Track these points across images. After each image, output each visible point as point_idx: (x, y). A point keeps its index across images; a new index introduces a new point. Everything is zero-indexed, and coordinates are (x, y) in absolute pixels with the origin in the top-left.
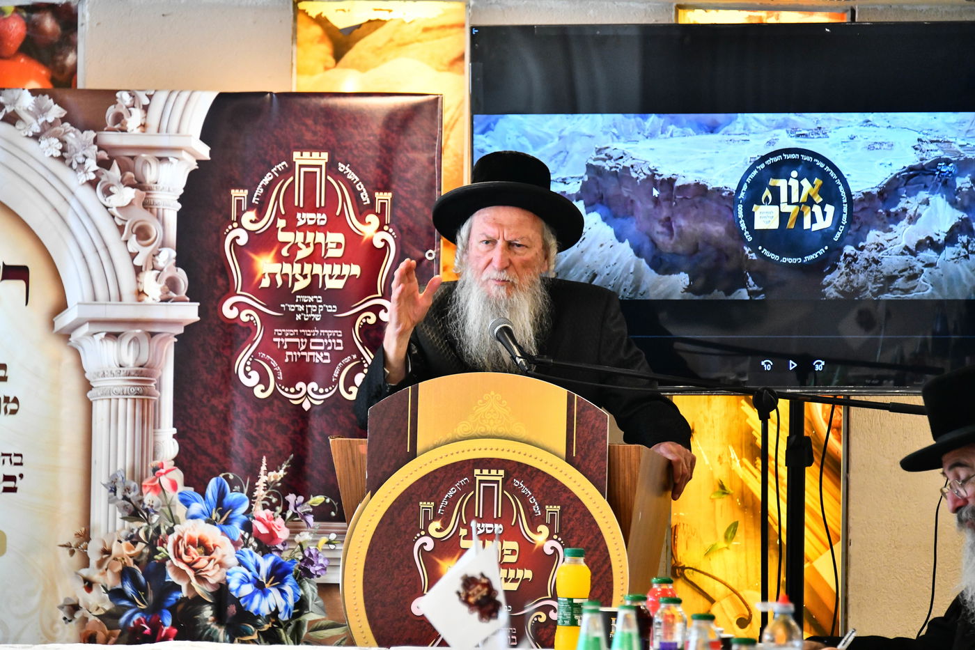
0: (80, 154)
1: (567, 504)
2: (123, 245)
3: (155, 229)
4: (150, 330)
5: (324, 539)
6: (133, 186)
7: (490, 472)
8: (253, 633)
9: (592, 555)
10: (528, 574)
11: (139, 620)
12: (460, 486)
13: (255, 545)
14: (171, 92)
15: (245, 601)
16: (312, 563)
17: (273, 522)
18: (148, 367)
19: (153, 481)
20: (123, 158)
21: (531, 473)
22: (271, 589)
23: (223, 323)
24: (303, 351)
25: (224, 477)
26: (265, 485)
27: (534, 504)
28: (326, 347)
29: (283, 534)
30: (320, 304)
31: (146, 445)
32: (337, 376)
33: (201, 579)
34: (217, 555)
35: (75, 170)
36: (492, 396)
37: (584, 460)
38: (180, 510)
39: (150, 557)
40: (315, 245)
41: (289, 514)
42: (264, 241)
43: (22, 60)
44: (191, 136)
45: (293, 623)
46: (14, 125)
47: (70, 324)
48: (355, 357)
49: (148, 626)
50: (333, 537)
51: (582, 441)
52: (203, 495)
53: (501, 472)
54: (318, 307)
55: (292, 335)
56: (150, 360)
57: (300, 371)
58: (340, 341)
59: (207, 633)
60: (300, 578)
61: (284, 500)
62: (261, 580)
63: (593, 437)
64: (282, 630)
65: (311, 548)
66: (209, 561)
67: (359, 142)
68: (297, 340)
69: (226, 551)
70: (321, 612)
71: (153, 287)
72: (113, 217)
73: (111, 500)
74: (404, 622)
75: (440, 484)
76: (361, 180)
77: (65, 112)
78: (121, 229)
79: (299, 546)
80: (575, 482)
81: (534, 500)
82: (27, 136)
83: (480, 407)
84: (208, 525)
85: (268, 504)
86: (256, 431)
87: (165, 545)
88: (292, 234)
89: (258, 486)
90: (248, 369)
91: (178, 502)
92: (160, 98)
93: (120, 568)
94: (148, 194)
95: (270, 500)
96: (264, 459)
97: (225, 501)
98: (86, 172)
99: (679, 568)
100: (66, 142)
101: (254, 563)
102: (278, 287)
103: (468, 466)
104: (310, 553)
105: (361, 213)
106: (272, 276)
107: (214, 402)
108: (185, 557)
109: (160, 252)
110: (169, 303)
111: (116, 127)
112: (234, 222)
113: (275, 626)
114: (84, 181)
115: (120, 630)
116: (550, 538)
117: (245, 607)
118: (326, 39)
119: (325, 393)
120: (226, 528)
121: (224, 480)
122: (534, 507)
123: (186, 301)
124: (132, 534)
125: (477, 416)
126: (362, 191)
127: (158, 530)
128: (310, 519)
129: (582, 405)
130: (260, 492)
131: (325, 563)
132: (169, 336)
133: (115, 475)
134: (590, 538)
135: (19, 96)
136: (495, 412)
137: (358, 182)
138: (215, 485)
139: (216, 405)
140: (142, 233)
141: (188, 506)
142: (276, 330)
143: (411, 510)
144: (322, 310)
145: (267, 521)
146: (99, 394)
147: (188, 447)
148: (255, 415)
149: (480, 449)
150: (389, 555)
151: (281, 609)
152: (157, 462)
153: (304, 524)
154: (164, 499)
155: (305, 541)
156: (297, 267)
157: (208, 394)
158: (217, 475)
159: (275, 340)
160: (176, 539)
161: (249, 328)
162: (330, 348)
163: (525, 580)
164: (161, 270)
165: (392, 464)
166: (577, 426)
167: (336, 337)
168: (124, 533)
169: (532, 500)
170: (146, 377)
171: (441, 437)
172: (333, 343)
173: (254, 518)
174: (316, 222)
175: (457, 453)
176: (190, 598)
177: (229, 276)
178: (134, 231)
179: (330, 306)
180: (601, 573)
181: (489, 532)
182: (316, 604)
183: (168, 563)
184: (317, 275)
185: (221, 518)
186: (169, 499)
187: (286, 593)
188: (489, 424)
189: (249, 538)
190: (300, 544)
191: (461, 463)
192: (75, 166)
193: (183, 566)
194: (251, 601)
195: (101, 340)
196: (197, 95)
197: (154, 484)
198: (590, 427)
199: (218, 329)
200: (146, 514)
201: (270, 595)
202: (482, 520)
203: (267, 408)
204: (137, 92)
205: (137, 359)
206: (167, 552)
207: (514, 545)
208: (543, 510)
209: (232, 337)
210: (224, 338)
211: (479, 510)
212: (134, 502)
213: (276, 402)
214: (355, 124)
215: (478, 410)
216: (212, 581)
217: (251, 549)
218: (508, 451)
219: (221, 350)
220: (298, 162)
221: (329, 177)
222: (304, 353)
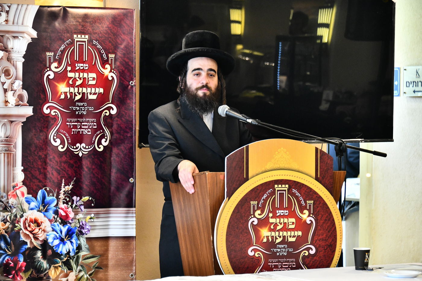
1: (316, 200)
3: (12, 71)
4: (10, 119)
5: (89, 217)
6: (3, 50)
7: (282, 186)
8: (60, 262)
9: (327, 223)
10: (300, 233)
11: (8, 260)
12: (269, 193)
13: (60, 221)
14: (18, 5)
15: (56, 248)
16: (83, 228)
17: (67, 210)
18: (10, 138)
19: (13, 192)
21: (300, 186)
22: (67, 241)
23: (43, 116)
24: (79, 128)
25: (45, 189)
26: (64, 192)
27: (302, 200)
28: (89, 127)
29: (72, 215)
30: (86, 106)
31: (10, 176)
32: (94, 140)
33: (36, 238)
34: (42, 227)
36: (282, 150)
37: (323, 178)
38: (26, 206)
39: (12, 229)
40: (83, 78)
41: (74, 206)
42: (61, 77)
44: (28, 26)
45: (76, 257)
48: (101, 131)
49: (12, 262)
50: (92, 215)
51: (322, 170)
52: (36, 198)
53: (287, 186)
54: (85, 108)
55: (74, 121)
56: (11, 134)
57: (77, 138)
58: (95, 124)
59: (39, 264)
60: (78, 236)
61: (72, 199)
62: (63, 237)
63: (327, 168)
64: (71, 260)
65: (83, 221)
66: (39, 229)
67: (102, 30)
68: (77, 124)
69: (46, 225)
70: (87, 250)
71: (12, 99)
74: (245, 259)
75: (260, 192)
76: (103, 48)
79: (78, 221)
80: (319, 189)
81: (302, 198)
83: (277, 155)
84: (38, 212)
85: (65, 201)
86: (59, 167)
87: (19, 223)
88: (74, 74)
89: (61, 193)
90: (55, 137)
91: (25, 202)
92: (14, 7)
94: (9, 54)
95: (66, 200)
96: (63, 180)
97: (46, 200)
101: (59, 230)
102: (68, 99)
103: (272, 183)
104: (82, 223)
105: (103, 64)
107: (40, 153)
108: (29, 228)
109: (15, 82)
110: (19, 107)
112: (48, 68)
113: (69, 258)
116: (309, 216)
117: (56, 250)
119: (89, 148)
120: (46, 213)
121: (45, 191)
122: (302, 202)
123: (27, 106)
124: (4, 218)
125: (276, 159)
126: (103, 54)
127: (16, 216)
128: (82, 207)
129: (322, 153)
130: (62, 196)
131: (89, 228)
132: (19, 122)
134: (326, 215)
136: (283, 158)
137: (101, 49)
138: (41, 193)
139: (41, 155)
140: (7, 73)
141: (29, 204)
142: (67, 119)
143: (247, 206)
144: (87, 109)
145: (65, 210)
147: (29, 175)
148: (59, 160)
149: (277, 175)
150: (238, 227)
151: (71, 251)
152: (15, 183)
153: (79, 210)
154: (18, 201)
155: (80, 218)
156: (76, 89)
157: (37, 150)
158: (41, 189)
159: (67, 124)
160: (24, 220)
161: (55, 118)
162: (91, 127)
163: (298, 236)
164: (15, 91)
165: (238, 184)
166: (320, 163)
167: (93, 122)
169: (301, 198)
170: (9, 142)
171: (260, 170)
172: (92, 125)
173: (59, 208)
174: (84, 68)
175: (267, 177)
176: (31, 248)
178: (3, 72)
179: (90, 108)
180: (331, 231)
181: (282, 214)
182: (85, 247)
183: (21, 232)
184: (84, 93)
185: (44, 209)
186: (21, 201)
187: (73, 243)
188: (281, 163)
189: (57, 218)
190: (78, 220)
191: (269, 182)
193: (28, 233)
194: (59, 248)
196: (30, 6)
197: (13, 194)
198: (326, 164)
199: (41, 119)
200: (10, 208)
201: (67, 244)
202: (279, 209)
203: (64, 156)
204: (3, 4)
205: (5, 134)
206: (21, 226)
207: (293, 220)
208: (306, 203)
209: (48, 123)
210: (44, 123)
211: (277, 205)
212: (4, 203)
213: (68, 153)
214: (100, 22)
215: (276, 157)
216: (41, 239)
217: (58, 223)
218: (290, 175)
219: (43, 129)
220: (76, 40)
221: (89, 47)
222: (79, 130)
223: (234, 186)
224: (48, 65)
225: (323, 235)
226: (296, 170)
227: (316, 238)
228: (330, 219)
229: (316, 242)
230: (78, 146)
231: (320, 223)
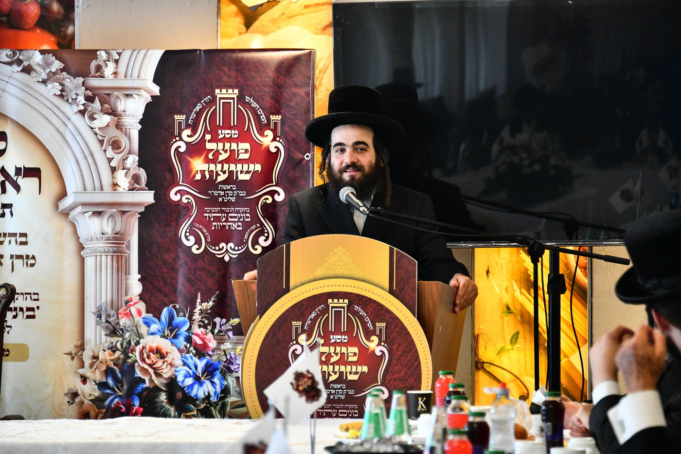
0: (74, 93)
1: (390, 321)
2: (103, 153)
3: (124, 142)
4: (122, 209)
5: (240, 347)
6: (109, 114)
7: (338, 301)
8: (194, 410)
9: (407, 356)
10: (365, 369)
11: (118, 402)
12: (319, 310)
13: (194, 352)
14: (134, 50)
15: (188, 389)
16: (232, 363)
17: (205, 336)
18: (120, 234)
19: (126, 310)
20: (103, 95)
21: (366, 301)
22: (205, 381)
23: (170, 204)
24: (224, 222)
25: (172, 306)
26: (200, 312)
27: (368, 322)
28: (239, 219)
29: (213, 344)
30: (235, 190)
31: (120, 287)
32: (246, 238)
33: (159, 375)
34: (169, 359)
35: (70, 104)
36: (340, 250)
37: (401, 292)
38: (143, 329)
39: (125, 361)
40: (230, 151)
41: (216, 331)
42: (196, 149)
43: (38, 31)
44: (147, 80)
45: (220, 403)
46: (30, 74)
47: (68, 207)
48: (258, 225)
49: (124, 406)
51: (399, 279)
52: (159, 319)
53: (346, 301)
54: (233, 193)
55: (216, 211)
56: (122, 229)
57: (222, 235)
58: (248, 215)
59: (163, 410)
60: (224, 373)
61: (213, 321)
62: (198, 375)
63: (407, 277)
64: (212, 408)
65: (231, 353)
66: (164, 363)
67: (259, 81)
68: (220, 215)
69: (175, 356)
70: (239, 395)
71: (123, 181)
72: (96, 134)
73: (98, 323)
75: (306, 309)
76: (261, 107)
77: (64, 65)
78: (101, 142)
80: (395, 307)
82: (38, 81)
83: (332, 257)
84: (162, 338)
85: (202, 324)
86: (193, 275)
87: (134, 352)
88: (215, 144)
89: (195, 312)
90: (188, 234)
91: (142, 324)
92: (126, 54)
93: (104, 368)
94: (119, 119)
95: (203, 322)
96: (199, 294)
97: (174, 322)
98: (77, 105)
99: (480, 363)
100: (64, 85)
101: (193, 364)
102: (207, 179)
103: (325, 296)
104: (231, 356)
105: (261, 130)
106: (203, 172)
107: (166, 257)
108: (147, 361)
109: (127, 157)
110: (134, 191)
111: (97, 74)
112: (177, 136)
113: (208, 405)
114: (77, 111)
115: (105, 410)
116: (379, 344)
117: (188, 393)
118: (240, 13)
119: (239, 250)
120: (174, 341)
121: (173, 309)
122: (368, 324)
123: (146, 190)
124: (112, 345)
125: (329, 264)
126: (262, 115)
127: (129, 343)
128: (230, 334)
129: (399, 255)
130: (197, 317)
132: (135, 213)
133: (100, 306)
134: (406, 344)
135: (33, 55)
136: (341, 261)
137: (258, 109)
138: (167, 312)
139: (167, 259)
140: (116, 145)
141: (149, 327)
142: (205, 208)
143: (286, 327)
144: (236, 194)
145: (202, 336)
146: (89, 252)
147: (149, 287)
148: (193, 265)
149: (332, 286)
150: (272, 357)
151: (212, 394)
152: (129, 297)
153: (226, 337)
154: (133, 322)
155: (227, 349)
156: (219, 166)
157: (161, 251)
158: (168, 306)
159: (205, 215)
160: (141, 348)
161: (188, 207)
162: (241, 220)
163: (363, 373)
164: (129, 169)
165: (273, 297)
166: (396, 270)
167: (246, 213)
168: (106, 345)
169: (367, 319)
170: (120, 241)
171: (306, 278)
172: (244, 216)
173: (193, 334)
174: (231, 136)
175: (317, 288)
176: (151, 387)
177: (174, 172)
178: (110, 144)
179: (241, 192)
180: (413, 368)
181: (338, 341)
182: (235, 391)
183: (136, 364)
184: (233, 171)
185: (171, 334)
186: (136, 322)
187: (215, 383)
188: (337, 269)
189: (190, 347)
190: (224, 351)
191: (319, 295)
192: (70, 101)
193: (146, 366)
194: (192, 389)
195: (89, 217)
196: (151, 52)
197: (126, 312)
198: (405, 270)
199: (167, 208)
200: (121, 332)
201: (205, 385)
202: (334, 333)
203: (200, 261)
204: (111, 51)
205: (113, 229)
206: (136, 357)
207: (355, 350)
208: (374, 326)
209: (177, 214)
210: (171, 214)
211: (331, 327)
212: (113, 324)
213: (206, 256)
214: (256, 70)
215: (330, 260)
216: (166, 376)
217: (191, 354)
218: (351, 286)
219: (170, 223)
220: (219, 96)
221: (239, 106)
222: (224, 224)
223: (268, 299)
224: (176, 133)
225: (400, 373)
226: (359, 278)
227: (389, 377)
228: (411, 349)
229: (389, 382)
230: (223, 247)
231: (395, 355)
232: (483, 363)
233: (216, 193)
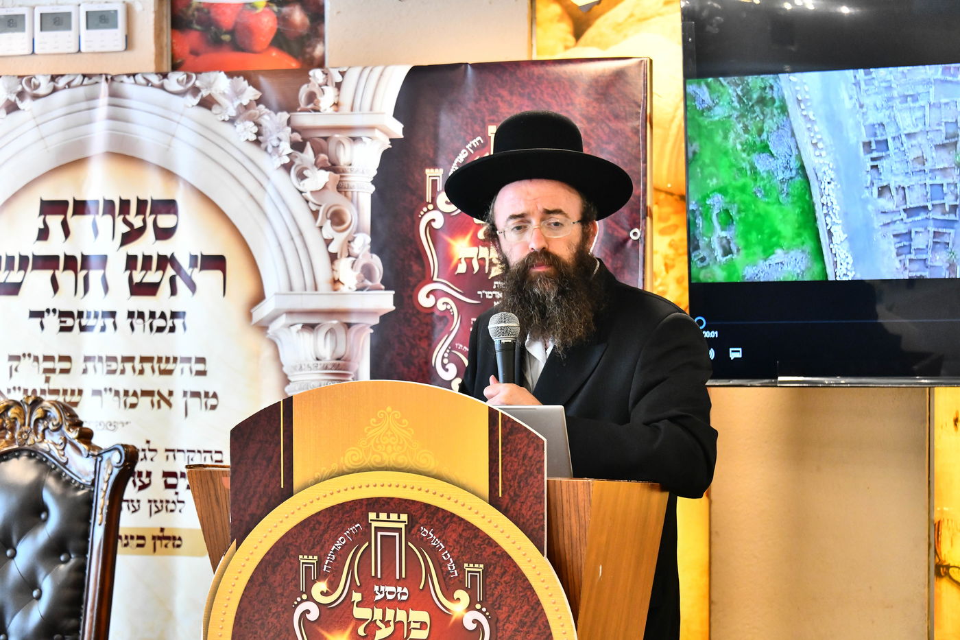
0: (274, 137)
1: (493, 562)
2: (317, 231)
3: (350, 214)
4: (343, 319)
6: (327, 169)
7: (388, 517)
9: (528, 632)
12: (351, 534)
14: (365, 68)
18: (345, 360)
20: (317, 139)
21: (443, 518)
23: (419, 312)
27: (449, 561)
35: (270, 154)
36: (389, 413)
37: (514, 501)
42: (459, 224)
43: (274, 54)
44: (383, 113)
46: (210, 109)
47: (267, 316)
51: (510, 476)
53: (404, 517)
56: (348, 351)
63: (525, 470)
71: (348, 274)
72: (307, 201)
75: (325, 531)
77: (261, 94)
78: (315, 214)
80: (501, 532)
81: (448, 555)
82: (224, 121)
83: (374, 428)
90: (446, 361)
92: (353, 74)
94: (341, 176)
98: (280, 156)
99: (943, 567)
100: (261, 125)
102: (475, 273)
103: (361, 507)
106: (469, 261)
109: (354, 238)
110: (365, 292)
111: (309, 107)
112: (429, 203)
114: (279, 165)
116: (471, 607)
118: (566, 17)
122: (448, 565)
123: (381, 289)
125: (370, 439)
129: (509, 425)
132: (364, 327)
134: (524, 609)
135: (215, 79)
136: (393, 435)
140: (337, 218)
142: (473, 319)
143: (290, 565)
146: (297, 388)
149: (375, 486)
150: (263, 624)
161: (446, 317)
164: (357, 257)
165: (262, 504)
166: (503, 455)
169: (446, 555)
170: (344, 370)
171: (324, 468)
175: (346, 490)
177: (425, 262)
178: (329, 215)
181: (390, 597)
188: (385, 451)
191: (351, 504)
192: (270, 149)
195: (298, 332)
196: (390, 69)
198: (521, 457)
199: (414, 319)
202: (381, 582)
204: (329, 70)
205: (334, 352)
207: (424, 616)
208: (460, 568)
209: (429, 328)
210: (420, 329)
211: (376, 569)
215: (370, 433)
218: (413, 488)
219: (418, 342)
220: (493, 137)
223: (252, 508)
224: (428, 199)
226: (429, 472)
228: (535, 621)
231: (503, 629)
232: (948, 567)
233: (490, 295)
